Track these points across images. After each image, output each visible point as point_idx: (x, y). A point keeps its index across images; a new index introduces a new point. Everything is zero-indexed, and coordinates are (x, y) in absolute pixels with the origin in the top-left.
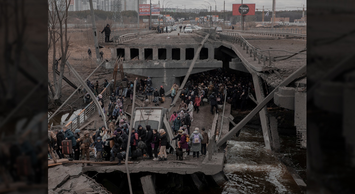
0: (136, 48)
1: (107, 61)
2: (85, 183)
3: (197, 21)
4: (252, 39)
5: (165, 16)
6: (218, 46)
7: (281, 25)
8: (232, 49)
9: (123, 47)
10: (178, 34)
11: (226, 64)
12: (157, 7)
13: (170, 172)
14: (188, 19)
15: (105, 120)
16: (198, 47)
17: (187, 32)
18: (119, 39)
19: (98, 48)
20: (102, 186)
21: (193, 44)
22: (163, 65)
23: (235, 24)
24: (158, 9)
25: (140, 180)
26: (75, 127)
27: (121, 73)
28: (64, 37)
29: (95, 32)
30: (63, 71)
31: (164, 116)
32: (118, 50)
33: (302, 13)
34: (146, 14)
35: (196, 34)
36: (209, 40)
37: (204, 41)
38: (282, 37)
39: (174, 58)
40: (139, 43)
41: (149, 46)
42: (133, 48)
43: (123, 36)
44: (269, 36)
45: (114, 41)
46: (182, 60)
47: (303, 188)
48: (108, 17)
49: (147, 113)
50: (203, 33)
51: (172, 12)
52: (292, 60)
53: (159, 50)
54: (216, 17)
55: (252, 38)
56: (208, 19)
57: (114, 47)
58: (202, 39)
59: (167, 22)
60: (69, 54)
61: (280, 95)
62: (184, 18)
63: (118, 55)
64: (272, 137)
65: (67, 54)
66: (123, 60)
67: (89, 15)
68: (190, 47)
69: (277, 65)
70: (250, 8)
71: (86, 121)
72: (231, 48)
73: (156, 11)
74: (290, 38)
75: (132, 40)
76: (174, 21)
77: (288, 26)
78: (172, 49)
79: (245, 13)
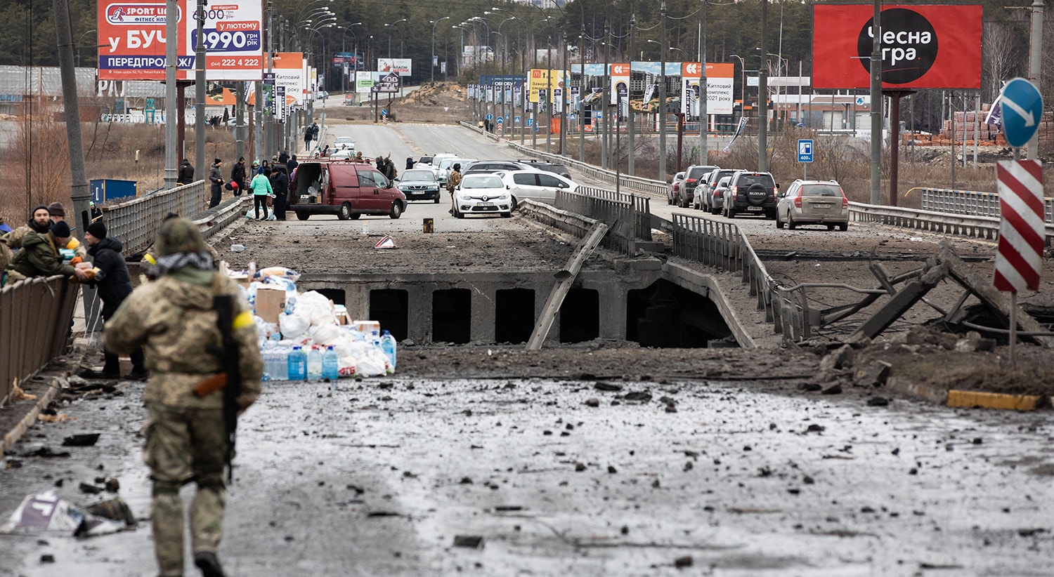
3: (545, 95)
6: (644, 282)
8: (712, 297)
10: (426, 221)
12: (244, 15)
14: (452, 72)
16: (552, 286)
17: (475, 208)
21: (529, 269)
23: (935, 129)
24: (246, 32)
34: (153, 66)
35: (539, 226)
36: (605, 255)
37: (579, 256)
41: (329, 279)
46: (479, 342)
50: (582, 217)
55: (857, 254)
56: (637, 95)
58: (570, 249)
62: (408, 63)
68: (518, 285)
70: (943, 40)
72: (708, 294)
73: (232, 47)
78: (436, 293)
79: (907, 71)
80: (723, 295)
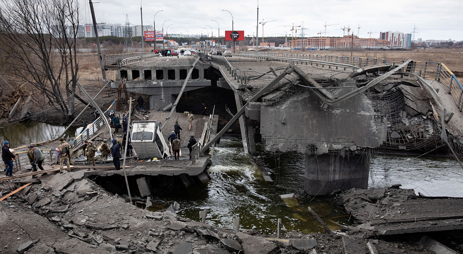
0: (137, 70)
1: (112, 81)
2: (87, 185)
3: (198, 45)
4: (239, 61)
5: (169, 41)
6: (207, 67)
7: (268, 49)
8: (219, 70)
9: (126, 69)
11: (214, 83)
12: (161, 33)
13: (161, 174)
15: (111, 132)
16: (190, 68)
18: (122, 62)
19: (104, 70)
20: (101, 187)
21: (186, 65)
22: (160, 84)
24: (161, 35)
25: (136, 181)
26: (85, 139)
27: (125, 91)
28: (73, 61)
29: (101, 56)
30: (74, 90)
31: (157, 128)
32: (121, 71)
33: (285, 39)
34: (151, 39)
36: (200, 62)
37: (195, 63)
38: (263, 60)
39: (170, 78)
40: (139, 66)
41: (149, 68)
42: (134, 70)
43: (126, 59)
44: (254, 59)
45: (118, 64)
46: (177, 80)
47: (269, 182)
48: (121, 42)
49: (143, 126)
50: (197, 56)
51: (176, 37)
52: (265, 79)
53: (157, 71)
54: (212, 42)
56: (206, 44)
57: (117, 69)
59: (171, 46)
60: (79, 76)
61: (249, 109)
62: (187, 43)
63: (121, 76)
64: (249, 143)
65: (77, 76)
66: (126, 80)
67: (104, 41)
68: (184, 68)
69: (251, 83)
70: (240, 35)
71: (95, 134)
73: (160, 37)
74: (270, 60)
75: (135, 63)
76: (178, 45)
77: (274, 50)
78: (168, 70)
79: (236, 38)
80: (222, 70)
